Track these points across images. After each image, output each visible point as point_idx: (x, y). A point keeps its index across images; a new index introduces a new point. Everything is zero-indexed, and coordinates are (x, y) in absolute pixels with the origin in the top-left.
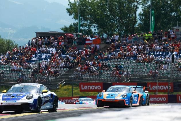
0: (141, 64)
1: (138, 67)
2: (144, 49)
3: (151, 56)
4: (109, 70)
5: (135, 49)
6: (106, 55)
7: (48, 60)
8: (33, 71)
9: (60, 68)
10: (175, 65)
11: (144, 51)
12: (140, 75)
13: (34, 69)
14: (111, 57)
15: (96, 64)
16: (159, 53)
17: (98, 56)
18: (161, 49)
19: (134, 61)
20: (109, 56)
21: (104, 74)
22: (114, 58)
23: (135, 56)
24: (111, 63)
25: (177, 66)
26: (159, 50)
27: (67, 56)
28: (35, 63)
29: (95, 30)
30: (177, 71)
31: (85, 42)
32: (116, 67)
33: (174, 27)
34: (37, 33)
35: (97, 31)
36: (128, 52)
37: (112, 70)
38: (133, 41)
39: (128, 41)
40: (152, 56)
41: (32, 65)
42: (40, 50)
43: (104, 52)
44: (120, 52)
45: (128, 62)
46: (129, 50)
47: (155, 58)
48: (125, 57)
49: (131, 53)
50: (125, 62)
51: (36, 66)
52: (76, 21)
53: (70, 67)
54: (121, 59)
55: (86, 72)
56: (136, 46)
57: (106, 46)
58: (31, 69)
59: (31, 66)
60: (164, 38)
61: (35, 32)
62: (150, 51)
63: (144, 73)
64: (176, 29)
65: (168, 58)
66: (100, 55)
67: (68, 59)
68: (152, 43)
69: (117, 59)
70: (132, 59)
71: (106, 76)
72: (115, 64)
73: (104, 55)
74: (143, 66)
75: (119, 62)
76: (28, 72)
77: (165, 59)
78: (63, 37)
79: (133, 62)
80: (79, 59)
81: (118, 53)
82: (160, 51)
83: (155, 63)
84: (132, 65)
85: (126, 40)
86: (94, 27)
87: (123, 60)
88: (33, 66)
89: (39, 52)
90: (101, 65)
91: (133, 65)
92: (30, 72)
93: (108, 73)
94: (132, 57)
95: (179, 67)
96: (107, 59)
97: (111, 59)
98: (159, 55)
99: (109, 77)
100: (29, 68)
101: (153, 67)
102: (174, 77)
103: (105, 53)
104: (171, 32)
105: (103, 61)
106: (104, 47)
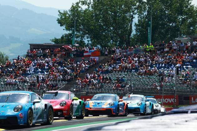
0: (144, 76)
1: (140, 80)
2: (146, 61)
3: (153, 69)
4: (111, 83)
5: (136, 61)
6: (106, 67)
7: (44, 73)
8: (29, 84)
9: (58, 81)
10: (179, 77)
11: (146, 63)
12: (143, 88)
13: (30, 83)
14: (111, 70)
15: (96, 77)
16: (162, 65)
17: (97, 69)
18: (163, 61)
19: (136, 73)
20: (109, 69)
21: (105, 86)
22: (115, 71)
23: (136, 68)
24: (111, 75)
25: (181, 78)
26: (161, 62)
27: (65, 69)
28: (31, 77)
29: (88, 41)
30: (182, 83)
31: (83, 54)
32: (117, 80)
33: (176, 39)
34: (31, 45)
35: (90, 42)
36: (129, 64)
37: (113, 83)
38: (133, 53)
39: (128, 53)
40: (155, 68)
41: (28, 78)
42: (35, 62)
43: (103, 64)
44: (120, 64)
45: (129, 75)
46: (130, 63)
47: (158, 70)
48: (126, 69)
49: (132, 65)
50: (126, 75)
51: (32, 80)
52: (68, 32)
53: (69, 81)
54: (121, 71)
55: (86, 85)
56: (137, 58)
57: (105, 58)
58: (28, 83)
59: (27, 80)
60: (166, 50)
61: (29, 44)
62: (152, 63)
63: (147, 86)
64: (178, 41)
65: (171, 70)
66: (100, 67)
67: (66, 71)
68: (154, 55)
69: (117, 72)
70: (133, 72)
71: (108, 89)
72: (117, 77)
73: (104, 68)
74: (146, 78)
75: (120, 75)
76: (24, 86)
77: (168, 71)
78: (59, 49)
79: (135, 75)
80: (78, 72)
81: (119, 65)
82: (163, 63)
83: (158, 76)
84: (133, 78)
85: (126, 52)
86: (87, 38)
87: (124, 73)
88: (29, 80)
89: (34, 64)
90: (102, 78)
91: (135, 78)
92: (26, 85)
93: (109, 86)
94: (134, 69)
95: (183, 79)
96: (107, 72)
97: (111, 72)
98: (162, 67)
99: (111, 90)
100: (25, 81)
101: (156, 80)
102: (178, 90)
103: (105, 65)
104: (174, 44)
105: (103, 74)
106: (103, 60)
